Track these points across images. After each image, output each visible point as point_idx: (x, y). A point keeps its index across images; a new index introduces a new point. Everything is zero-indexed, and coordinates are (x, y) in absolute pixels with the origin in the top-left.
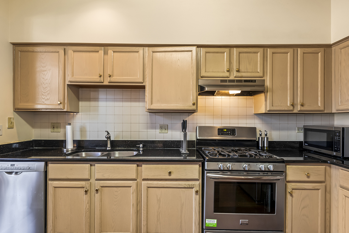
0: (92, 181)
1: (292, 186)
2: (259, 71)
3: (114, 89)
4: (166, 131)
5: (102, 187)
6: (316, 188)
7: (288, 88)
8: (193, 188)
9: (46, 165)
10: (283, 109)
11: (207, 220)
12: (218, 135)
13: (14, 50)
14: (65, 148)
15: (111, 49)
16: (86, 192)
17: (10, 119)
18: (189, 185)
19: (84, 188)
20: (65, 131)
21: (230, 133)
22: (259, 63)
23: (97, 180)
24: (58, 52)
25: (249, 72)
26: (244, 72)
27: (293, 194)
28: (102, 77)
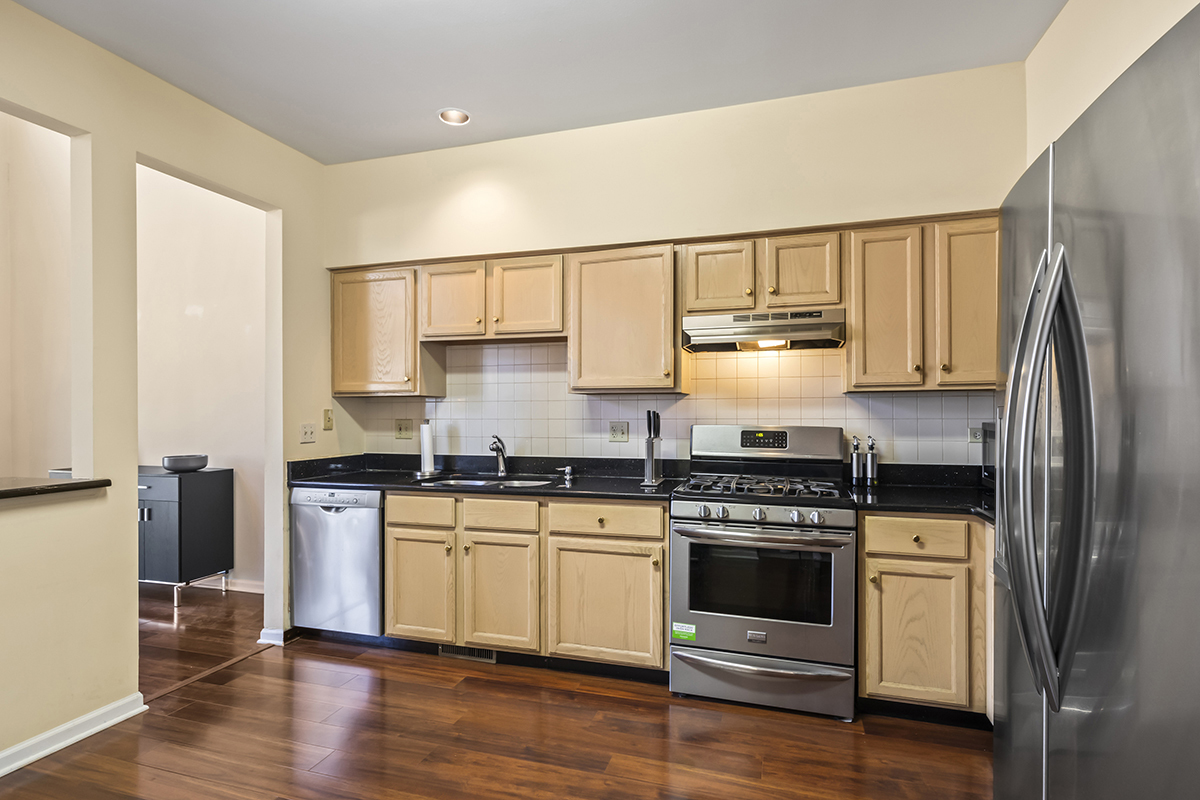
0: (459, 530)
1: (879, 566)
2: (828, 289)
3: (529, 344)
4: (625, 437)
5: (476, 543)
6: (943, 573)
7: (909, 327)
8: (649, 556)
9: (383, 497)
10: (894, 381)
11: (674, 624)
12: (742, 446)
13: (333, 282)
14: (420, 470)
15: (498, 265)
16: (449, 550)
17: (327, 411)
18: (640, 548)
19: (444, 542)
20: (420, 436)
21: (774, 443)
22: (828, 269)
23: (468, 529)
24: (404, 278)
25: (802, 293)
26: (791, 294)
27: (884, 585)
28: (483, 323)
